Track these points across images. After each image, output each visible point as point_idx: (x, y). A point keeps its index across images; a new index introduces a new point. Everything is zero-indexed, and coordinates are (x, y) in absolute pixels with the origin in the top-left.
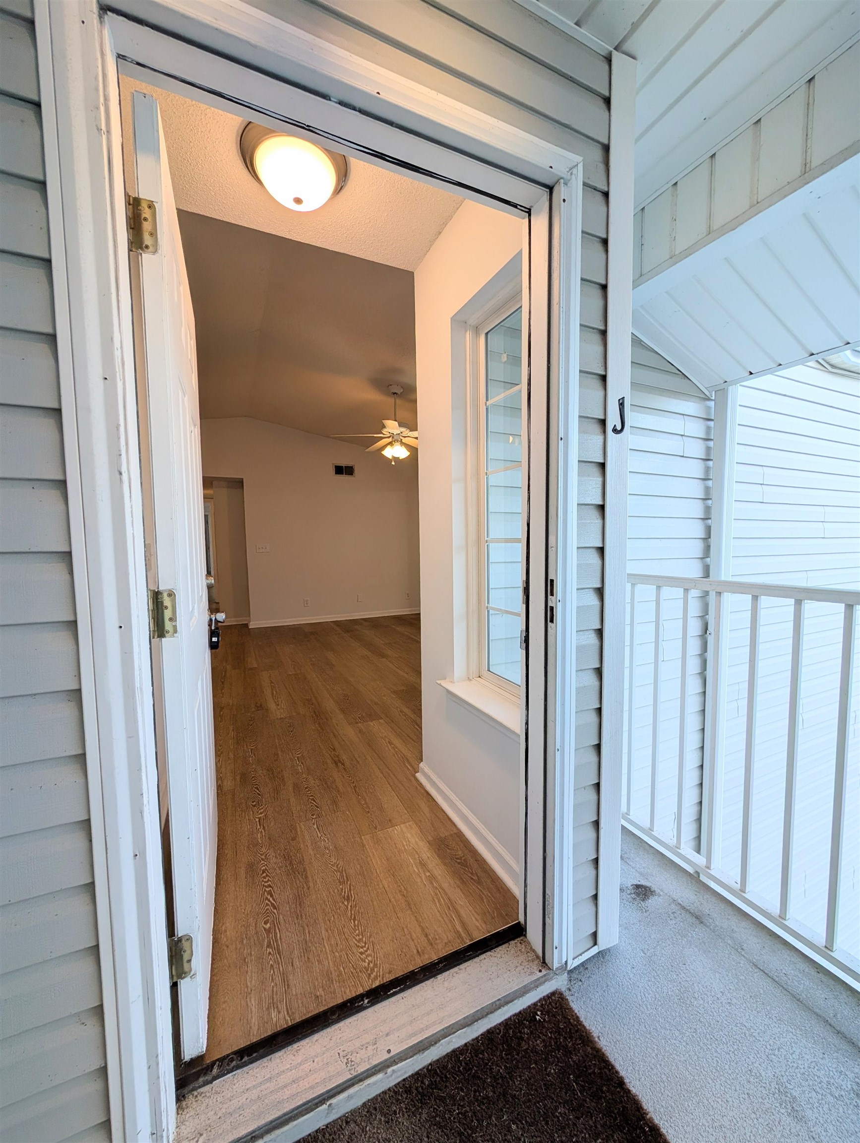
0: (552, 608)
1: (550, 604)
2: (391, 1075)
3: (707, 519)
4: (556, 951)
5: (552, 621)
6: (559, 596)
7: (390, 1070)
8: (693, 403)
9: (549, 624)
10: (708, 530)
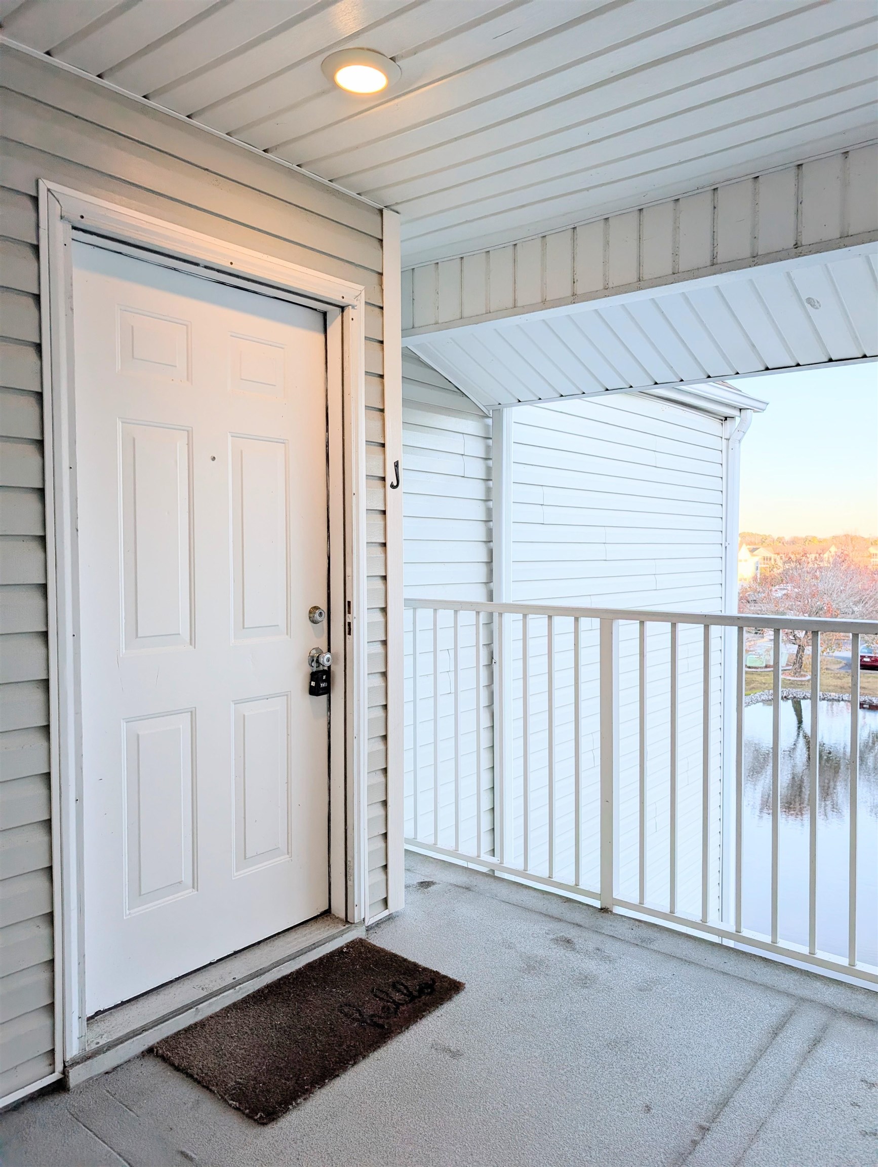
0: (349, 624)
1: (348, 621)
2: (239, 991)
3: (490, 542)
4: (356, 908)
5: (350, 634)
6: (355, 615)
7: (237, 988)
8: (471, 422)
9: (348, 636)
10: (491, 553)
